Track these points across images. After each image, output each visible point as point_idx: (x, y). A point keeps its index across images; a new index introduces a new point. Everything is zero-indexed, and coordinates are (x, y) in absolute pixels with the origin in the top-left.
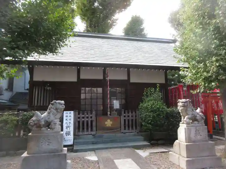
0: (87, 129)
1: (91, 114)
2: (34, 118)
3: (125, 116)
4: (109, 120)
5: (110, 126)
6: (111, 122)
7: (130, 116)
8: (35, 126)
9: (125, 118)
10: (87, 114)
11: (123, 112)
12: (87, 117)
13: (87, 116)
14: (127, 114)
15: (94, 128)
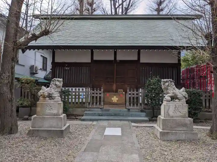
0: (96, 103)
1: (100, 90)
2: (41, 91)
3: (130, 94)
4: (115, 97)
5: (116, 101)
6: (117, 99)
7: (135, 94)
8: (41, 96)
9: (130, 96)
10: (97, 91)
11: (128, 90)
12: (97, 94)
13: (97, 92)
14: (132, 92)
15: (102, 103)
